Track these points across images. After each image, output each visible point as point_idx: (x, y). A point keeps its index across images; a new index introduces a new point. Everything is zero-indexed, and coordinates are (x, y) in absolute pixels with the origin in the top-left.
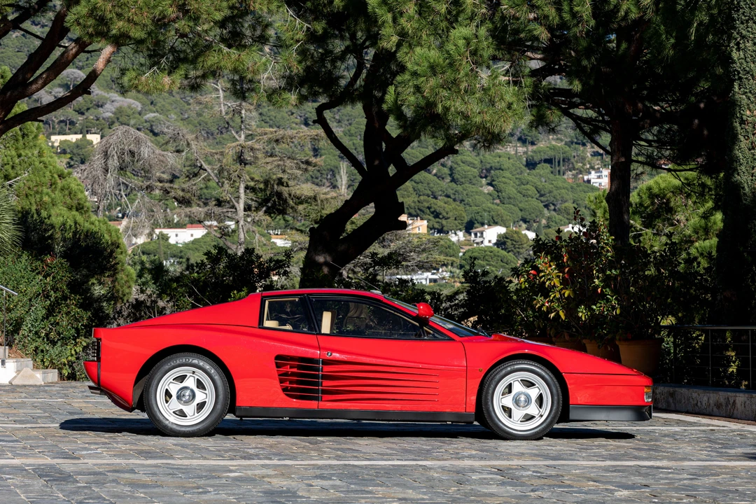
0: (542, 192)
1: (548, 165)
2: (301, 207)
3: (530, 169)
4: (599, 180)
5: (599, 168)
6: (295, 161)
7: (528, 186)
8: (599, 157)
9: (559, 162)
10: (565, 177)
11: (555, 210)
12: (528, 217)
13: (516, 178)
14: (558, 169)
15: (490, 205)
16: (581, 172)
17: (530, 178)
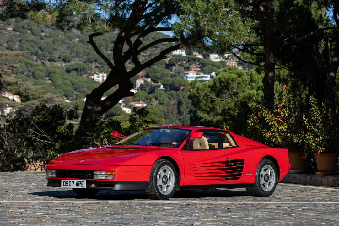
0: (73, 83)
1: (75, 72)
2: (9, 87)
3: (68, 73)
4: (98, 78)
5: (98, 73)
6: (7, 66)
7: (67, 81)
8: (98, 68)
9: (80, 70)
10: (83, 77)
11: (79, 91)
12: (67, 95)
13: (62, 77)
14: (80, 73)
15: (50, 89)
16: (90, 75)
17: (68, 77)
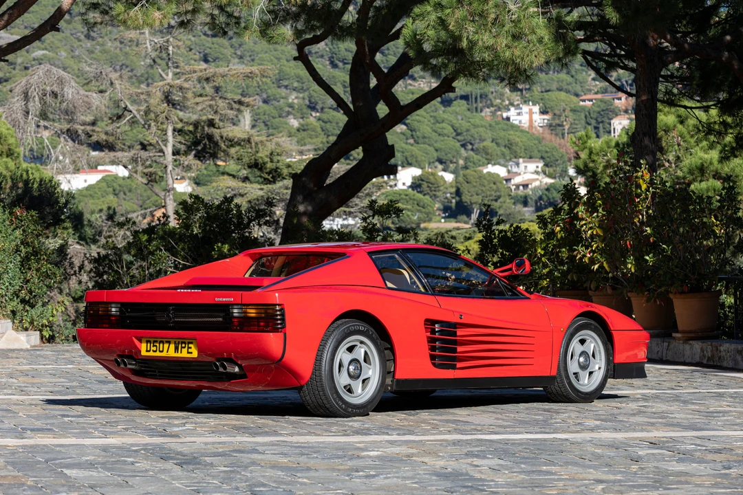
0: (459, 131)
1: (464, 102)
2: (233, 151)
3: (445, 106)
4: (519, 118)
5: (518, 105)
6: (227, 101)
7: (444, 125)
8: (519, 93)
9: (476, 98)
10: (483, 114)
11: (472, 150)
12: (444, 158)
13: (431, 116)
14: (475, 105)
15: (404, 145)
16: (499, 109)
17: (445, 116)
